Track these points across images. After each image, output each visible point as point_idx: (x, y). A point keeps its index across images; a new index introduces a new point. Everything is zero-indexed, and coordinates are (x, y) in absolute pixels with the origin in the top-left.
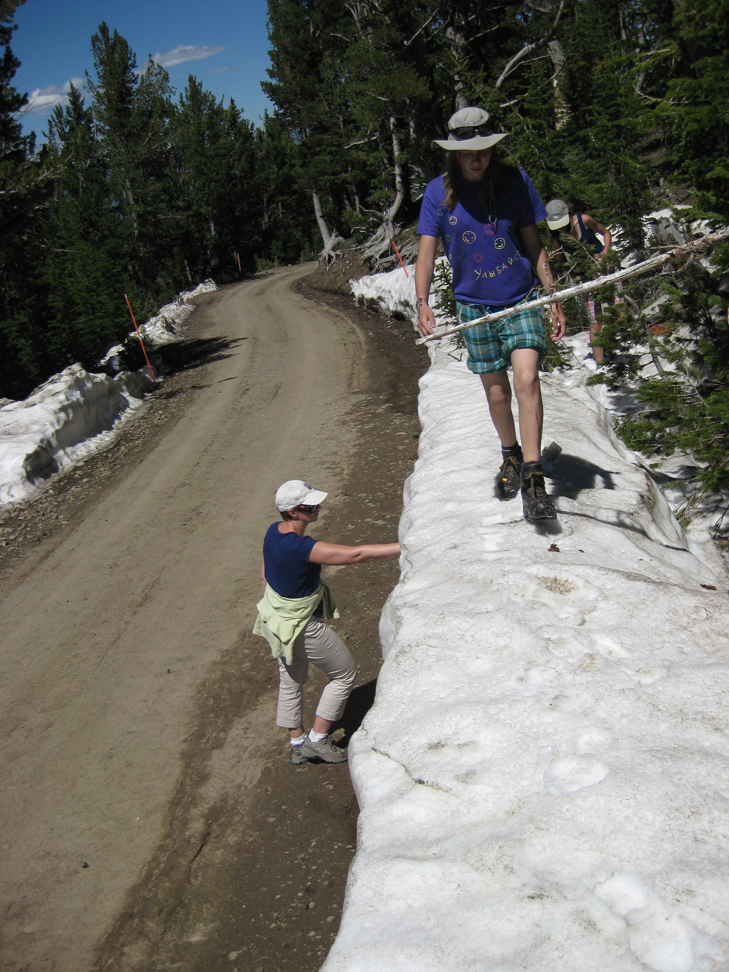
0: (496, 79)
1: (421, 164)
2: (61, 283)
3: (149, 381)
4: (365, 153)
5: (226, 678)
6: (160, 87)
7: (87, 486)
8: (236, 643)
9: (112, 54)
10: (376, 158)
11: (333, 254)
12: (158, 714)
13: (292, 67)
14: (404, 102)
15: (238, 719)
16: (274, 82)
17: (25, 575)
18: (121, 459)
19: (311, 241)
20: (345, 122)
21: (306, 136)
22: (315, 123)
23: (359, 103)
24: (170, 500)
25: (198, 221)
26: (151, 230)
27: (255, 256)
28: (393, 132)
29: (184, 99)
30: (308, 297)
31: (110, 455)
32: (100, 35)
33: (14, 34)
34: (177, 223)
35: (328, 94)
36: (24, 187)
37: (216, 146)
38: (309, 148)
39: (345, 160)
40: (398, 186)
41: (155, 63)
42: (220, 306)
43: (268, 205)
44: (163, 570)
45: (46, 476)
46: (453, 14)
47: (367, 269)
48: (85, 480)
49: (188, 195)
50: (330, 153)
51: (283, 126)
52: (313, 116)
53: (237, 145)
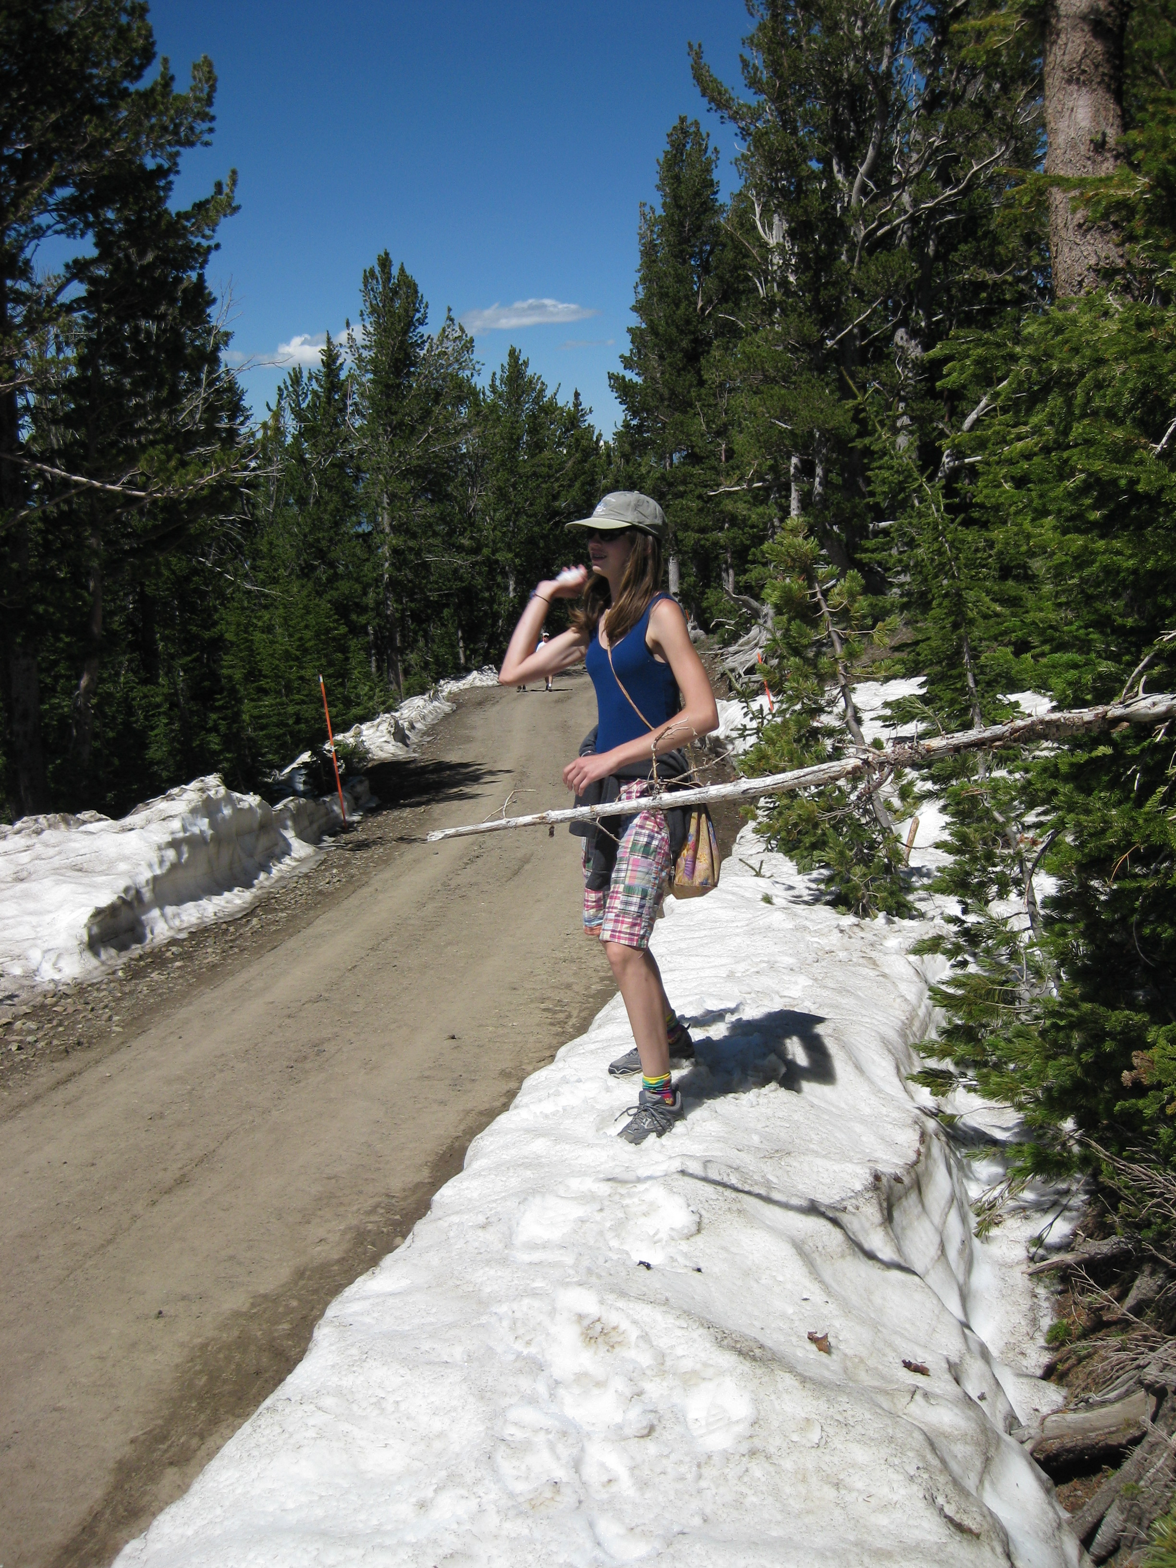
0: (965, 416)
2: (247, 640)
3: (337, 817)
4: (746, 506)
5: (242, 1343)
6: (458, 359)
7: (176, 975)
8: (283, 1286)
9: (392, 300)
10: (761, 516)
12: (112, 1386)
13: (661, 357)
14: (811, 435)
15: (231, 1419)
16: (631, 376)
17: (22, 1106)
18: (246, 940)
21: (671, 465)
24: (287, 1021)
25: (489, 572)
26: (411, 576)
28: (793, 479)
29: (498, 383)
31: (232, 929)
32: (377, 269)
33: (213, 256)
34: (455, 572)
35: (710, 406)
36: (177, 491)
37: (535, 460)
38: (670, 485)
39: (721, 512)
41: (455, 322)
42: (492, 712)
44: (227, 1138)
45: (122, 947)
46: (909, 307)
47: (724, 690)
48: (178, 964)
49: (480, 530)
50: (700, 497)
52: (682, 437)
53: (570, 463)
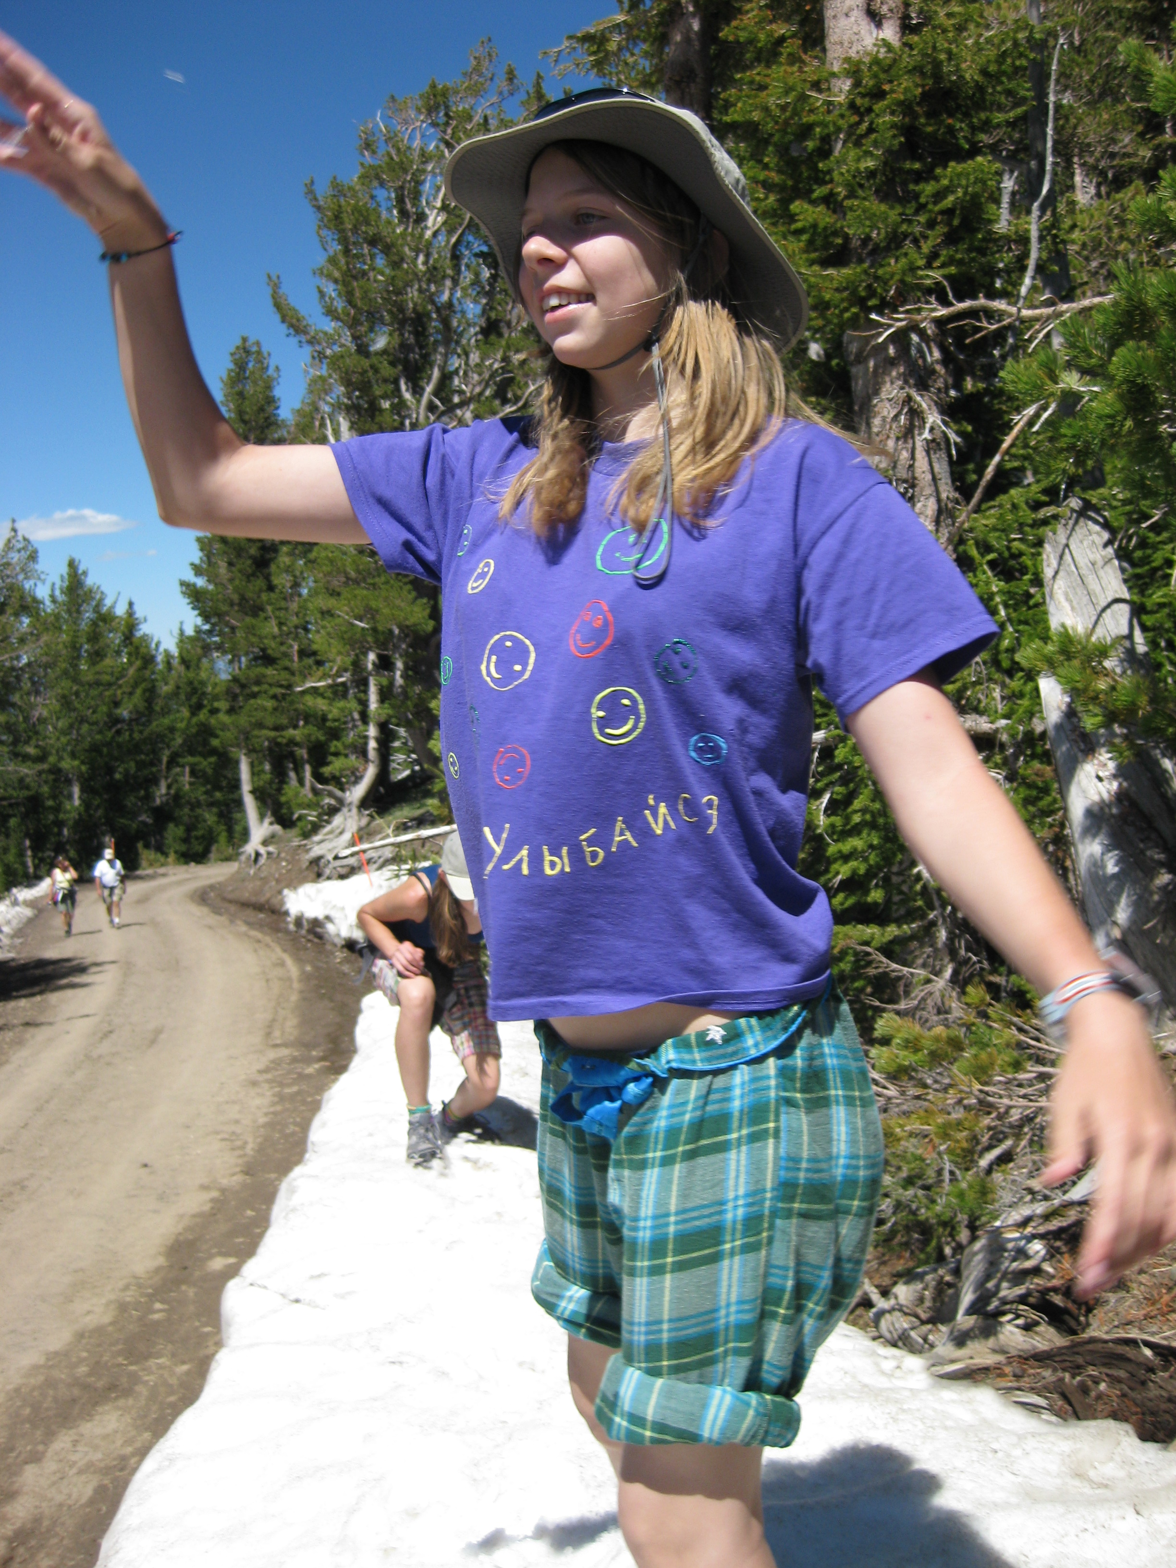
1: (408, 725)
4: (326, 701)
6: (23, 570)
10: (342, 710)
11: (262, 850)
13: (231, 564)
14: (391, 632)
16: (200, 582)
19: (230, 831)
20: (302, 653)
21: (240, 668)
22: (256, 650)
23: (324, 627)
25: (55, 780)
27: (140, 845)
28: (370, 674)
30: (216, 911)
34: (21, 780)
35: (280, 609)
37: (98, 668)
38: (243, 686)
39: (296, 710)
40: (372, 754)
41: (20, 534)
43: (169, 767)
47: (313, 875)
49: (45, 738)
50: (274, 697)
51: (207, 649)
52: (254, 640)
53: (131, 671)
